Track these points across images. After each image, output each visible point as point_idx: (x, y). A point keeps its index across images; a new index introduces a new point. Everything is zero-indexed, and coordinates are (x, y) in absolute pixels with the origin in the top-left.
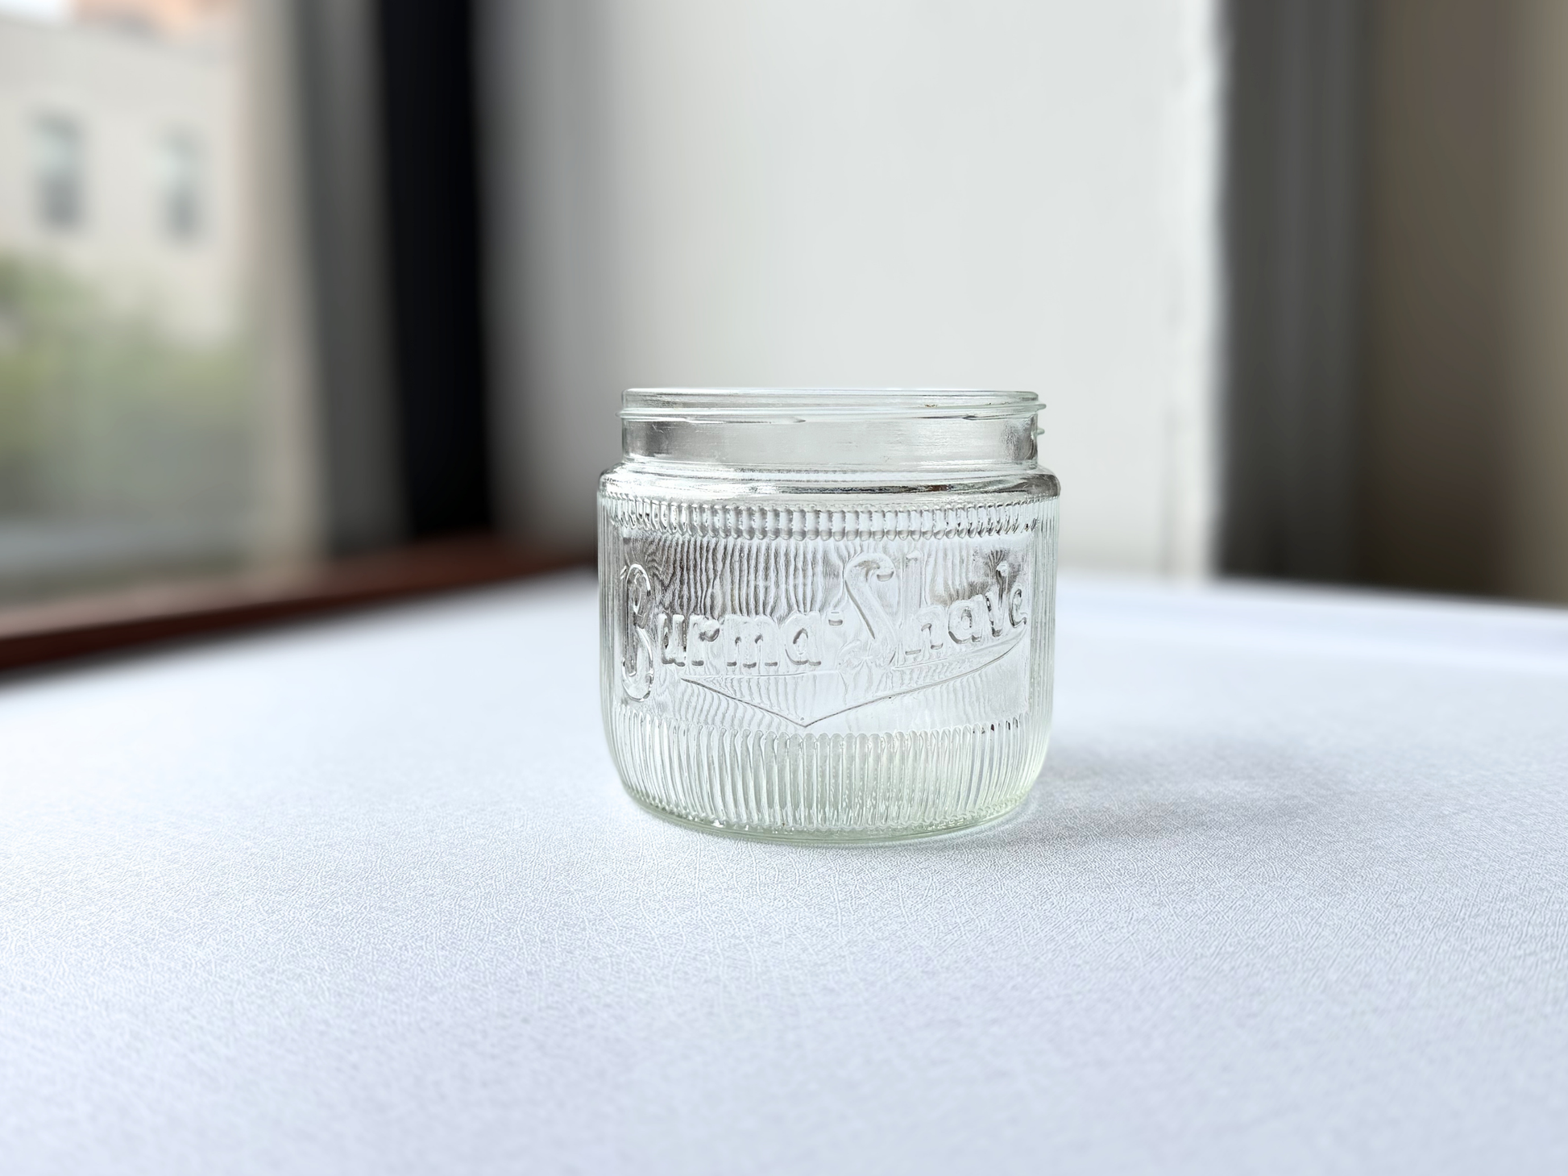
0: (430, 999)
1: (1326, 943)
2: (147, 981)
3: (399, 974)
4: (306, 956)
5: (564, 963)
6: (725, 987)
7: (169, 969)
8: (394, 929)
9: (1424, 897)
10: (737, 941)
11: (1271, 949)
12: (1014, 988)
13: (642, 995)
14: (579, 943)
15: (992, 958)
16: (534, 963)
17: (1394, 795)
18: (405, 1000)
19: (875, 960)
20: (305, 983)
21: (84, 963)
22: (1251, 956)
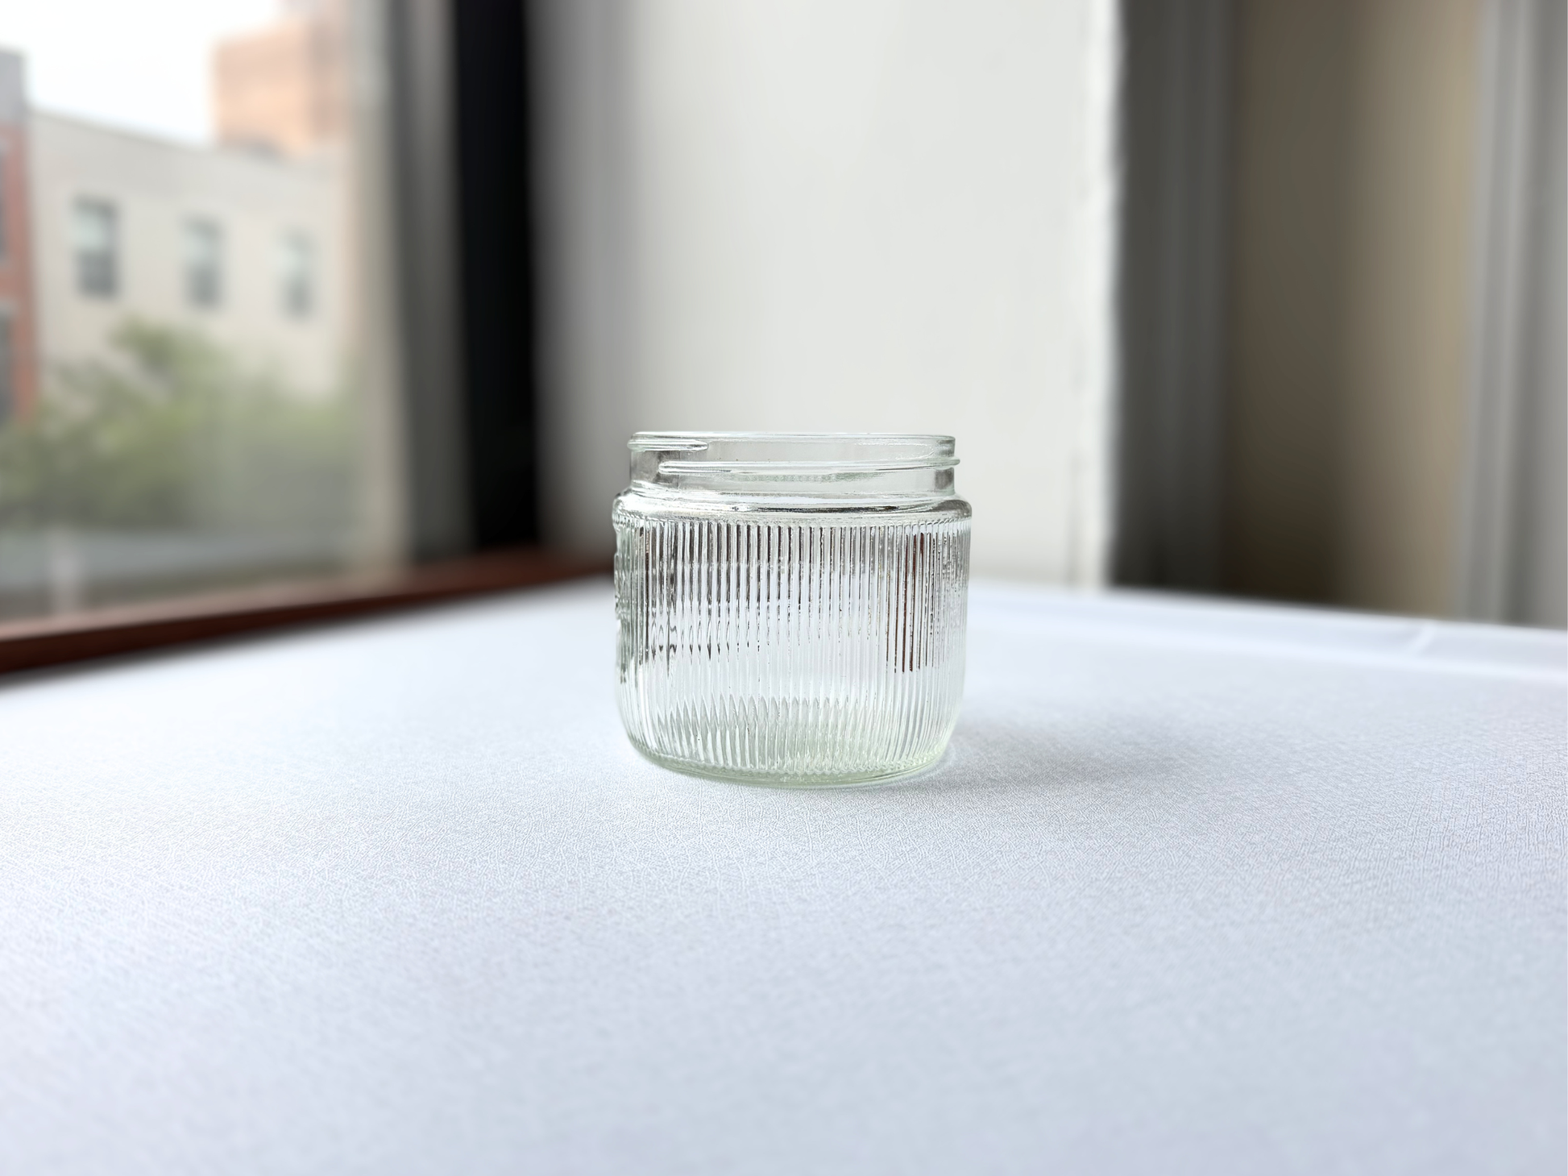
0: (494, 900)
1: (1194, 871)
2: (275, 883)
3: (469, 881)
4: (397, 866)
5: (596, 875)
6: (721, 896)
7: (293, 874)
8: (465, 847)
9: (1273, 838)
10: (731, 862)
11: (1151, 875)
12: (948, 901)
13: (657, 901)
14: (608, 860)
15: (930, 879)
16: (573, 875)
17: (1249, 758)
18: (474, 901)
19: (838, 878)
20: (397, 887)
21: (228, 869)
22: (1135, 880)
